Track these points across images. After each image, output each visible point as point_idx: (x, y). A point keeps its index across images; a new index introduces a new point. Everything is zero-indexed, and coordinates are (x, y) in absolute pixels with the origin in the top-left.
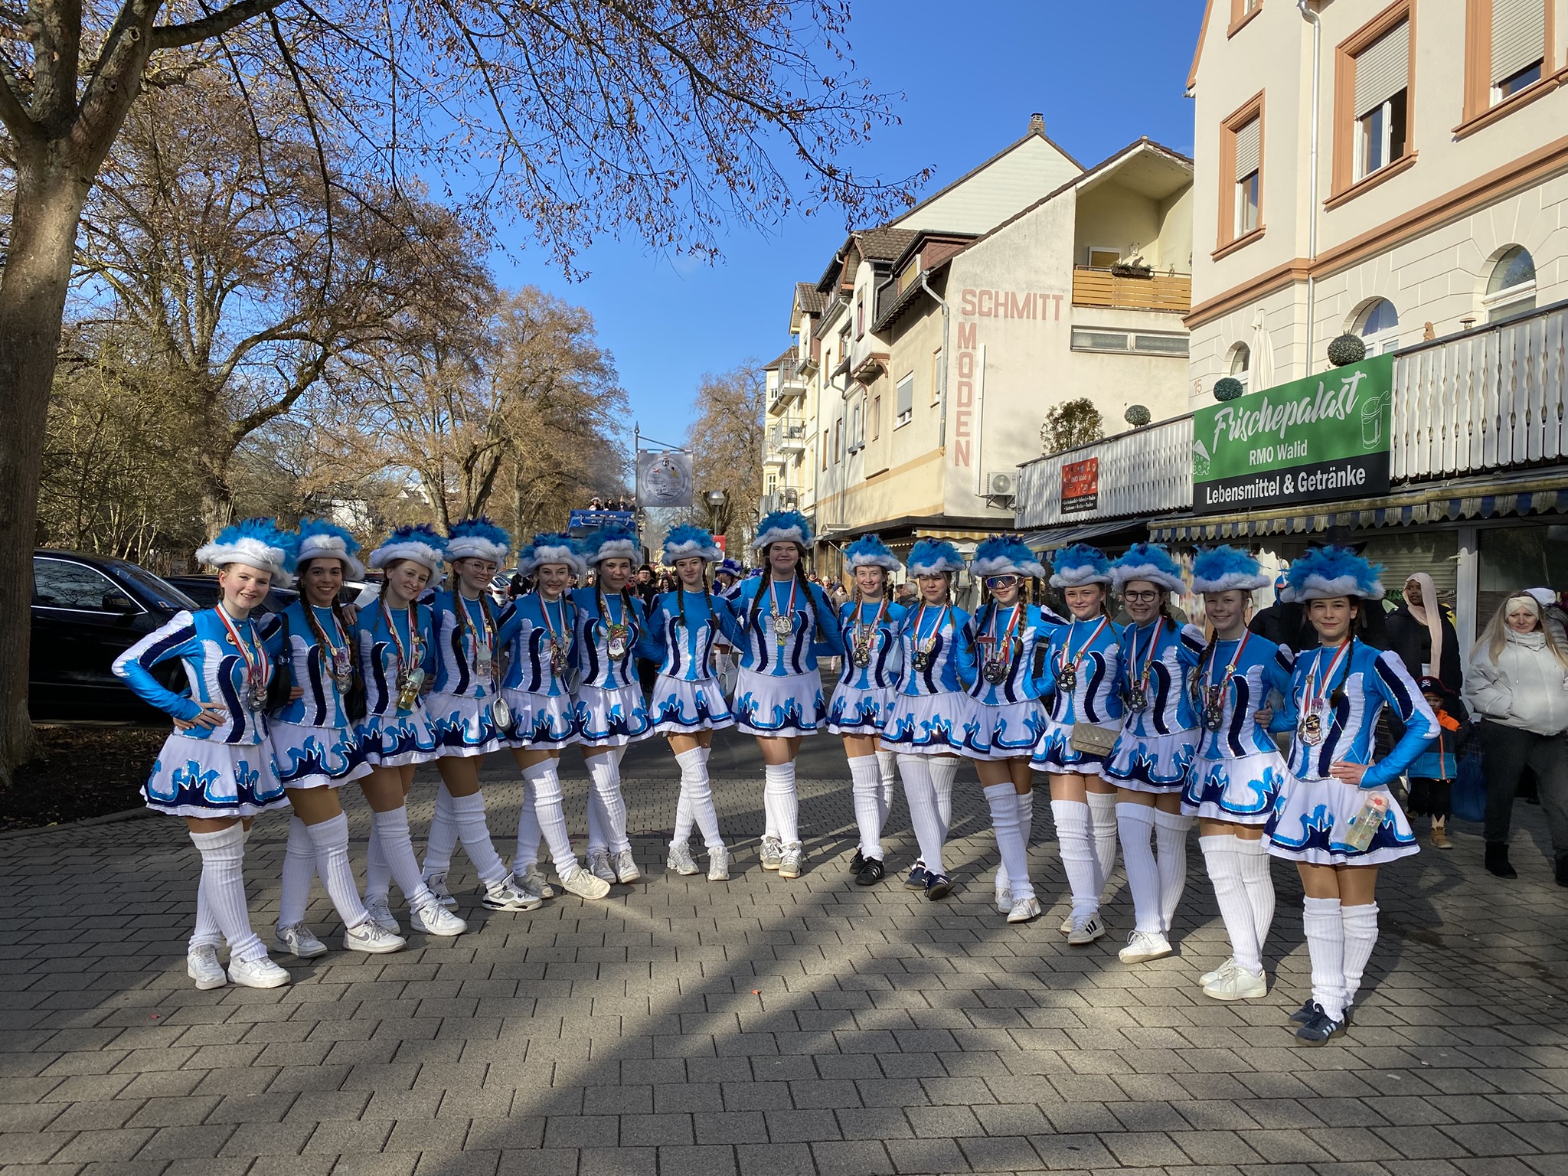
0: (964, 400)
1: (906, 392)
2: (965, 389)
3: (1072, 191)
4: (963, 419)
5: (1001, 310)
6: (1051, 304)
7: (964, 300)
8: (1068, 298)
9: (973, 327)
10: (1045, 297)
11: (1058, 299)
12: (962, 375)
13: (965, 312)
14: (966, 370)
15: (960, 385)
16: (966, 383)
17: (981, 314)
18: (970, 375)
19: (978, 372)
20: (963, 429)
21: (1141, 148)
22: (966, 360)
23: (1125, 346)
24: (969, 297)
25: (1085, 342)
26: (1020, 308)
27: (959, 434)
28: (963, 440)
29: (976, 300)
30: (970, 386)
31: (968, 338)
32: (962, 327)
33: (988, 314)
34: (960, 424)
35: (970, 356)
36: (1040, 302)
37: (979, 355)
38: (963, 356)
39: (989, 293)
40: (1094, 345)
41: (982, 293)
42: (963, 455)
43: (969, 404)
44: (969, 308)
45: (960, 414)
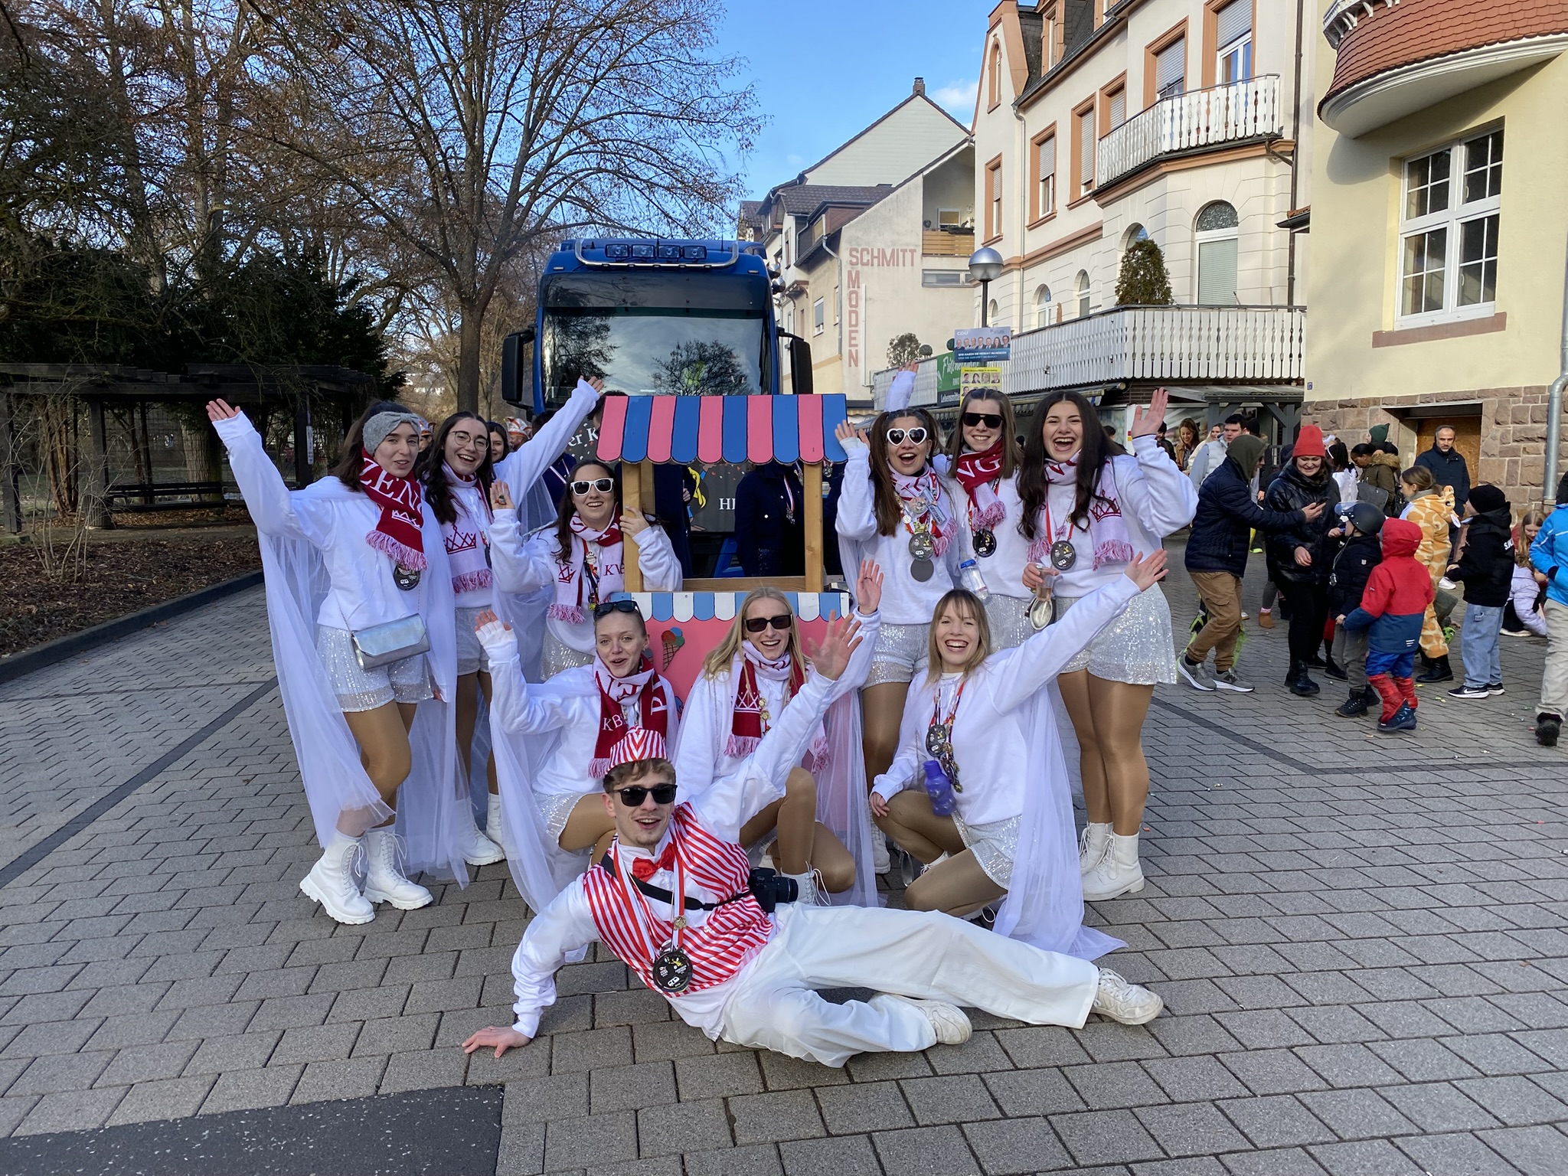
0: (853, 323)
1: (820, 310)
2: (853, 315)
3: (920, 178)
4: (853, 335)
5: (876, 261)
6: (908, 255)
7: (851, 255)
8: (920, 251)
9: (857, 273)
10: (904, 251)
11: (913, 251)
12: (851, 306)
13: (852, 264)
14: (854, 303)
15: (851, 312)
16: (854, 313)
17: (863, 264)
18: (856, 306)
19: (862, 303)
20: (853, 342)
21: (966, 145)
22: (854, 296)
23: (958, 281)
24: (854, 253)
25: (933, 280)
26: (887, 260)
27: (851, 345)
28: (853, 350)
29: (859, 255)
30: (856, 313)
31: (854, 281)
32: (850, 273)
33: (867, 264)
34: (851, 338)
35: (856, 293)
36: (901, 254)
37: (862, 292)
38: (851, 293)
39: (867, 250)
40: (939, 281)
41: (863, 250)
42: (854, 359)
43: (856, 325)
44: (854, 260)
45: (851, 332)
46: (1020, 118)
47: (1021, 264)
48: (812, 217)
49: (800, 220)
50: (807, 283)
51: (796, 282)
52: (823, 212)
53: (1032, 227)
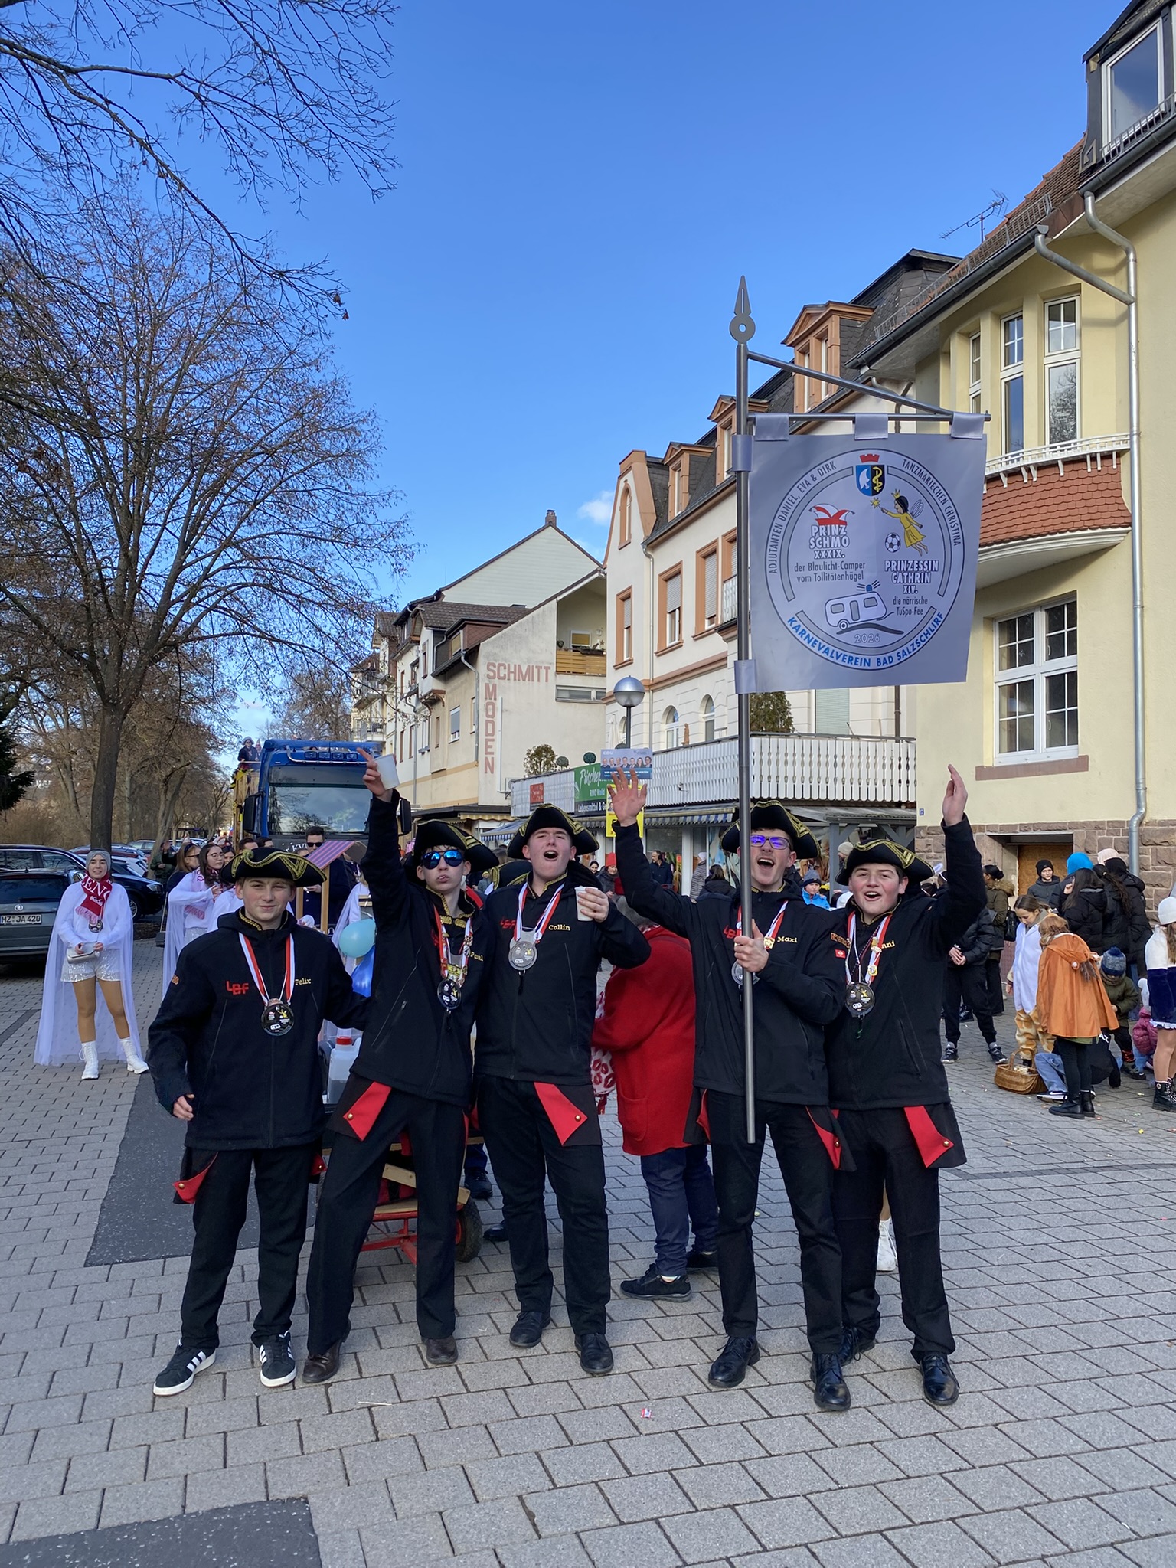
0: (490, 732)
1: (456, 719)
2: (490, 725)
3: (554, 603)
4: (489, 743)
5: (512, 675)
6: (543, 671)
7: (488, 669)
8: (554, 669)
9: (494, 686)
10: (539, 668)
11: (547, 669)
12: (488, 716)
13: (489, 677)
14: (490, 713)
15: (487, 722)
16: (490, 721)
17: (499, 678)
18: (493, 716)
19: (498, 714)
20: (489, 750)
21: (597, 575)
22: (490, 707)
23: (590, 697)
24: (491, 667)
25: (566, 695)
26: (523, 675)
27: (487, 753)
28: (489, 757)
29: (496, 670)
30: (493, 723)
31: (491, 693)
32: (487, 686)
33: (504, 678)
34: (487, 747)
35: (493, 704)
36: (536, 671)
37: (498, 703)
38: (488, 704)
39: (504, 665)
40: (572, 697)
41: (500, 665)
42: (490, 766)
43: (493, 734)
44: (492, 674)
45: (487, 740)
46: (649, 556)
47: (650, 686)
48: (449, 632)
49: (438, 634)
50: (443, 692)
51: (432, 691)
52: (461, 628)
53: (660, 654)
